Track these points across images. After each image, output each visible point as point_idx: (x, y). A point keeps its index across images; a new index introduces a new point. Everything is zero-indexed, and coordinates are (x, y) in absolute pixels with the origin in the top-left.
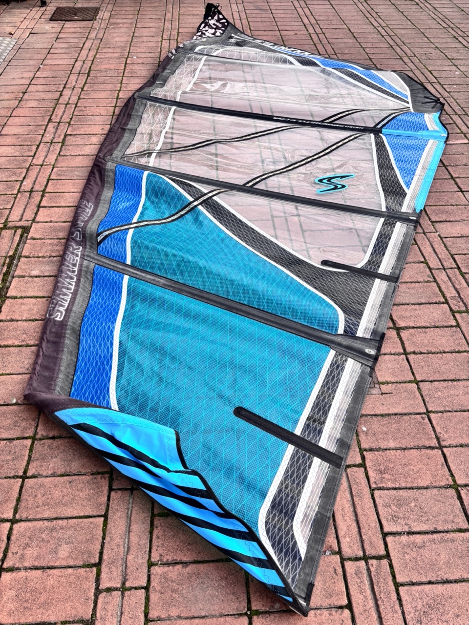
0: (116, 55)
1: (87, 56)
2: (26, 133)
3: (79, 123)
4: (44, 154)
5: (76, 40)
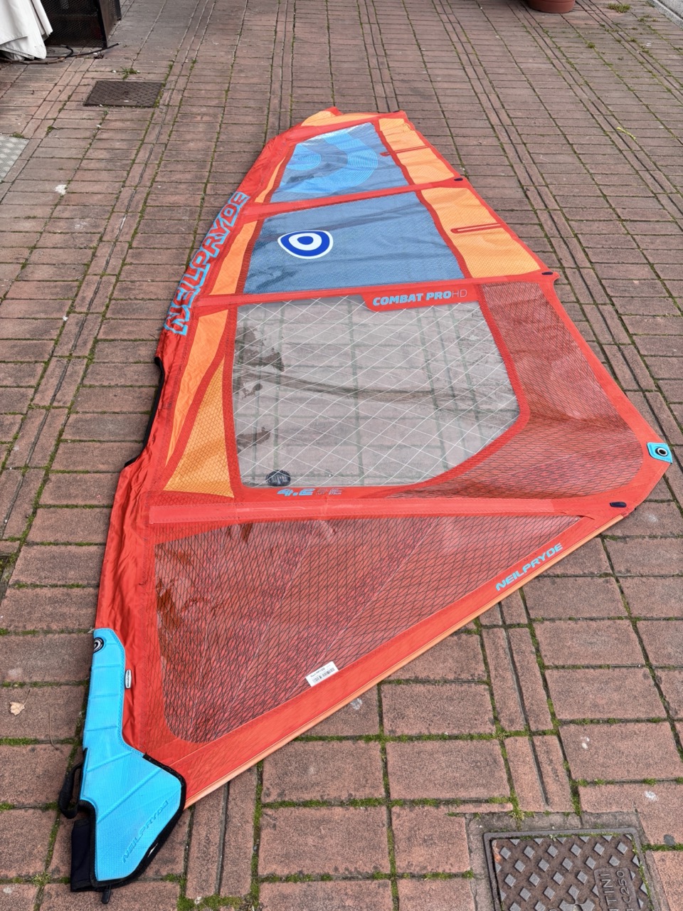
0: (188, 176)
1: (141, 177)
2: (28, 336)
3: (121, 317)
4: (56, 382)
5: (123, 145)
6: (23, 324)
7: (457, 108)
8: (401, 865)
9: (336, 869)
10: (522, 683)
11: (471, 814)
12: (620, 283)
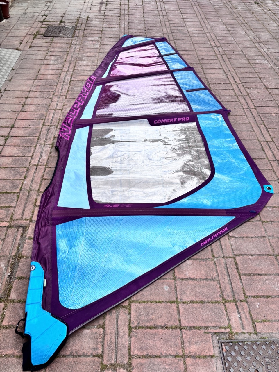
1: (69, 68)
4: (39, 155)
6: (25, 130)
7: (197, 38)
8: (187, 352)
9: (161, 353)
10: (232, 281)
11: (213, 333)
12: (267, 115)
